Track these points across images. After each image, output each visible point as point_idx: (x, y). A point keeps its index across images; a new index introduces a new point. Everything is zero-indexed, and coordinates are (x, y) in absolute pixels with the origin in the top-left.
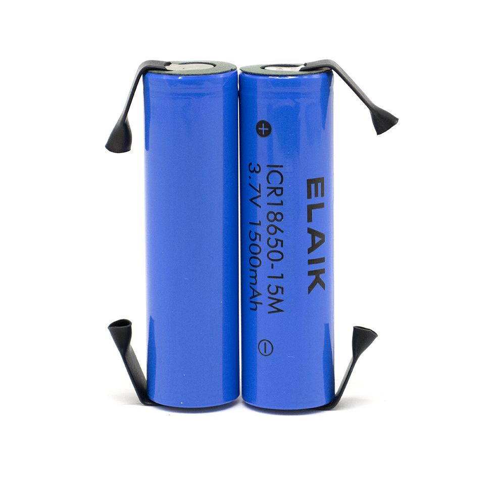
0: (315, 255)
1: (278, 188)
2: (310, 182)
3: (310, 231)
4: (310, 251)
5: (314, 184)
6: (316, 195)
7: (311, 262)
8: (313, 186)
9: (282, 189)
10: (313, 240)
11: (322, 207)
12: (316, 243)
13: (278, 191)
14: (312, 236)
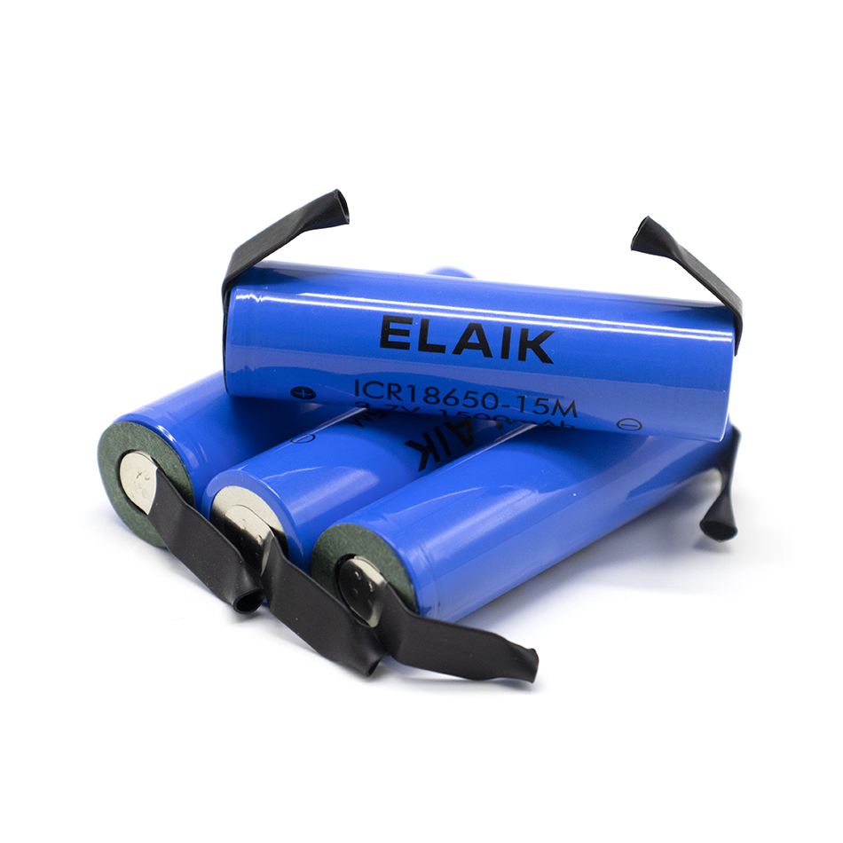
0: (495, 345)
1: (389, 389)
2: (385, 343)
3: (458, 351)
4: (488, 353)
5: (390, 336)
6: (406, 333)
7: (505, 354)
8: (391, 338)
9: (390, 385)
10: (473, 346)
11: (428, 324)
12: (478, 342)
13: (394, 389)
14: (467, 348)
